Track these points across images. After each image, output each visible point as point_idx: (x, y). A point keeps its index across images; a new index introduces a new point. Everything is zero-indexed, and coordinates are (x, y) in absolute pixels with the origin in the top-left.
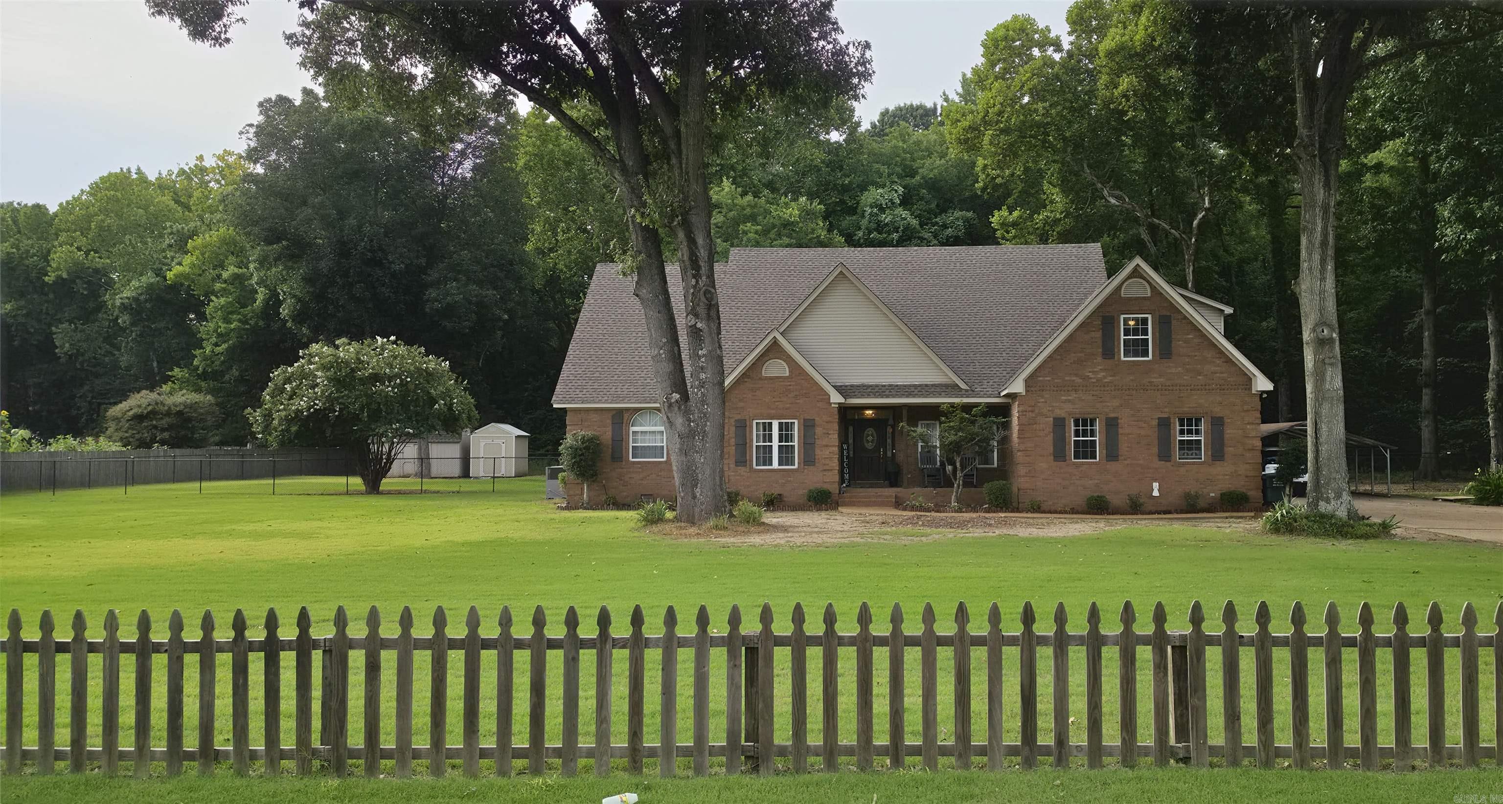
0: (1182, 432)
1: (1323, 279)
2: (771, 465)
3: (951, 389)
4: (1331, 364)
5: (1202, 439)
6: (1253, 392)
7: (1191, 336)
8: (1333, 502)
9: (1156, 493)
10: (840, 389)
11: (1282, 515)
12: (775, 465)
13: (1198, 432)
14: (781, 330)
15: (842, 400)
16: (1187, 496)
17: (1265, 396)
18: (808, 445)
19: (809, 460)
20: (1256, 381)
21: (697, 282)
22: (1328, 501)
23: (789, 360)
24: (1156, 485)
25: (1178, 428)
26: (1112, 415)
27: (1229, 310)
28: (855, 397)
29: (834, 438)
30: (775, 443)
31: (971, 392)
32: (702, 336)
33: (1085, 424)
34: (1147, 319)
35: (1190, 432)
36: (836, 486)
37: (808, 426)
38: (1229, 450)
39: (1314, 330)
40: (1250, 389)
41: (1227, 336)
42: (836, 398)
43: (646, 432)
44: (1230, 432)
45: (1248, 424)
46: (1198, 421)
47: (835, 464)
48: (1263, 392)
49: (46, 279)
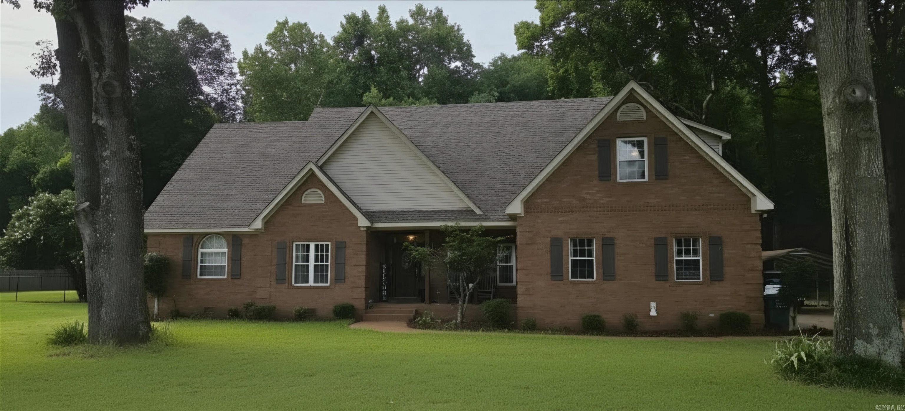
0: (679, 253)
1: (851, 20)
2: (307, 282)
3: (468, 213)
4: (868, 140)
5: (700, 258)
6: (753, 211)
7: (687, 157)
8: (876, 342)
9: (653, 313)
10: (368, 215)
11: (800, 359)
12: (311, 282)
13: (696, 252)
14: (320, 164)
15: (368, 224)
16: (686, 316)
17: (765, 215)
18: (339, 264)
19: (339, 278)
20: (755, 201)
21: (100, 75)
22: (868, 339)
23: (324, 188)
24: (653, 305)
25: (675, 248)
26: (608, 235)
27: (726, 137)
28: (380, 221)
29: (362, 258)
30: (312, 263)
31: (485, 218)
32: (105, 134)
33: (582, 244)
34: (643, 141)
35: (687, 252)
36: (363, 301)
37: (340, 247)
38: (728, 270)
39: (839, 92)
40: (749, 208)
41: (725, 157)
42: (363, 222)
43: (212, 253)
44: (728, 252)
45: (748, 243)
46: (695, 242)
47: (362, 282)
48: (763, 212)
49: (5, 170)
